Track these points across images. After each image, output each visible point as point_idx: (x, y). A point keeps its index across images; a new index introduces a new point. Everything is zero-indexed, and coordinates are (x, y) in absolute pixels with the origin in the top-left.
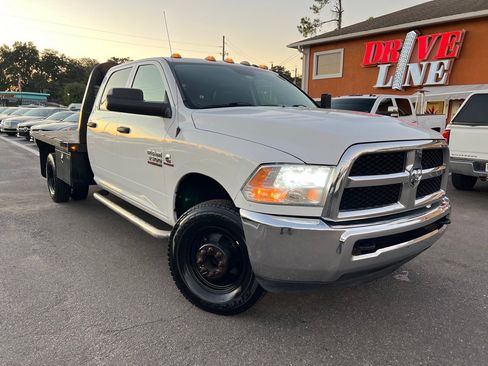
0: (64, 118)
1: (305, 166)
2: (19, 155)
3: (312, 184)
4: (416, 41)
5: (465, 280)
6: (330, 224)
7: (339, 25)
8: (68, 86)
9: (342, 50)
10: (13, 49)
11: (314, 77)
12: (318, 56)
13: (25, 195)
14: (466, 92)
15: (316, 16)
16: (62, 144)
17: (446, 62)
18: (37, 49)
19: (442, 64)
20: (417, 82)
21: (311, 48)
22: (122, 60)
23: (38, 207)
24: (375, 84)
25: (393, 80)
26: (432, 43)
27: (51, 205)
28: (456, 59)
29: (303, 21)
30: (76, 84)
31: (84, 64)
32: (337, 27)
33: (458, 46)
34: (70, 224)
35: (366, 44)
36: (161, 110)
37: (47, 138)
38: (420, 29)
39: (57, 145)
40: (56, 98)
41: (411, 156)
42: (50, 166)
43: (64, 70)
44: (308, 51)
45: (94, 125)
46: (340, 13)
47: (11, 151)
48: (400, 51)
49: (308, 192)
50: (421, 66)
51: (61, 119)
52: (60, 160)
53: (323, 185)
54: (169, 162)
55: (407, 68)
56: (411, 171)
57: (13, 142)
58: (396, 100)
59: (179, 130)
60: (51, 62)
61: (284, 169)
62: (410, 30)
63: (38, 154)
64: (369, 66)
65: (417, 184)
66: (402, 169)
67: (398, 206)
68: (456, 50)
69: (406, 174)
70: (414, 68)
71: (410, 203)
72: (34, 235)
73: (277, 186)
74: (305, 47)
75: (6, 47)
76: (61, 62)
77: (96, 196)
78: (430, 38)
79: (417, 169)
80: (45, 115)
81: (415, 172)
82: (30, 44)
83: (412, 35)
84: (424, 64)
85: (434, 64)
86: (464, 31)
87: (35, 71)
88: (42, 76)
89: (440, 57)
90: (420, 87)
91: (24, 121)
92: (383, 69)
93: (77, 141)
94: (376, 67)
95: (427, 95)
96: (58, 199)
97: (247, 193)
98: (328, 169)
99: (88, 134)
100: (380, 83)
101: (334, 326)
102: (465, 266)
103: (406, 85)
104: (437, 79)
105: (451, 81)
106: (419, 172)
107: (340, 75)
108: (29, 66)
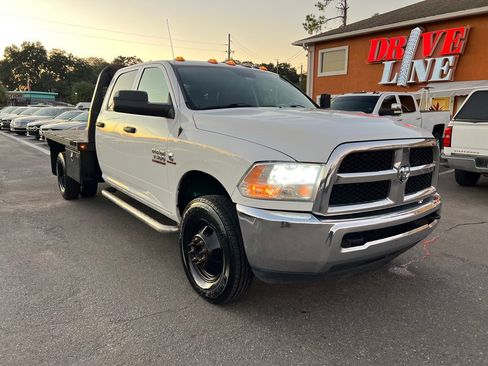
0: (73, 117)
1: (296, 164)
2: (30, 155)
3: (303, 181)
4: (421, 37)
5: (462, 273)
6: (320, 218)
7: (345, 22)
8: (76, 85)
9: (346, 47)
10: (21, 49)
11: (319, 75)
12: (323, 54)
13: (36, 193)
14: (469, 88)
15: (321, 13)
16: (72, 143)
17: (451, 59)
18: (45, 48)
19: (447, 60)
20: (422, 78)
21: (315, 46)
22: (129, 59)
23: (49, 205)
24: (380, 80)
25: (398, 77)
26: (437, 39)
27: (62, 202)
28: (461, 55)
29: (309, 18)
30: (83, 83)
31: (91, 63)
32: (342, 23)
33: (463, 42)
34: (81, 221)
35: (370, 41)
36: (164, 111)
37: (57, 137)
38: (425, 26)
39: (67, 144)
40: (64, 97)
41: (399, 154)
42: (60, 165)
43: (71, 69)
44: (313, 49)
45: (102, 125)
46: (345, 9)
47: (21, 150)
48: (405, 48)
49: (300, 188)
50: (426, 63)
51: (69, 118)
52: (70, 159)
53: (313, 182)
54: (171, 161)
55: (412, 65)
56: (399, 168)
57: (23, 141)
58: (400, 97)
59: (181, 130)
60: (59, 61)
61: (277, 167)
62: (414, 26)
63: (49, 153)
64: (374, 63)
65: (405, 181)
66: (390, 167)
67: (387, 202)
68: (461, 46)
69: (394, 171)
70: (419, 64)
71: (399, 198)
72: (47, 231)
73: (270, 182)
74: (310, 44)
75: (14, 47)
76: (69, 61)
77: (104, 193)
78: (435, 35)
79: (405, 167)
80: (55, 114)
81: (403, 169)
82: (38, 44)
83: (417, 32)
84: (429, 60)
85: (439, 61)
86: (468, 27)
87: (43, 70)
88: (51, 75)
89: (445, 53)
90: (425, 83)
91: (34, 121)
92: (388, 65)
93: (86, 140)
94: (380, 64)
95: (431, 91)
96: (68, 196)
97: (243, 189)
98: (318, 166)
99: (96, 134)
100: (385, 80)
101: (333, 316)
102: (463, 260)
103: (411, 81)
104: (442, 75)
105: (456, 78)
106: (407, 169)
107: (345, 72)
108: (37, 66)
